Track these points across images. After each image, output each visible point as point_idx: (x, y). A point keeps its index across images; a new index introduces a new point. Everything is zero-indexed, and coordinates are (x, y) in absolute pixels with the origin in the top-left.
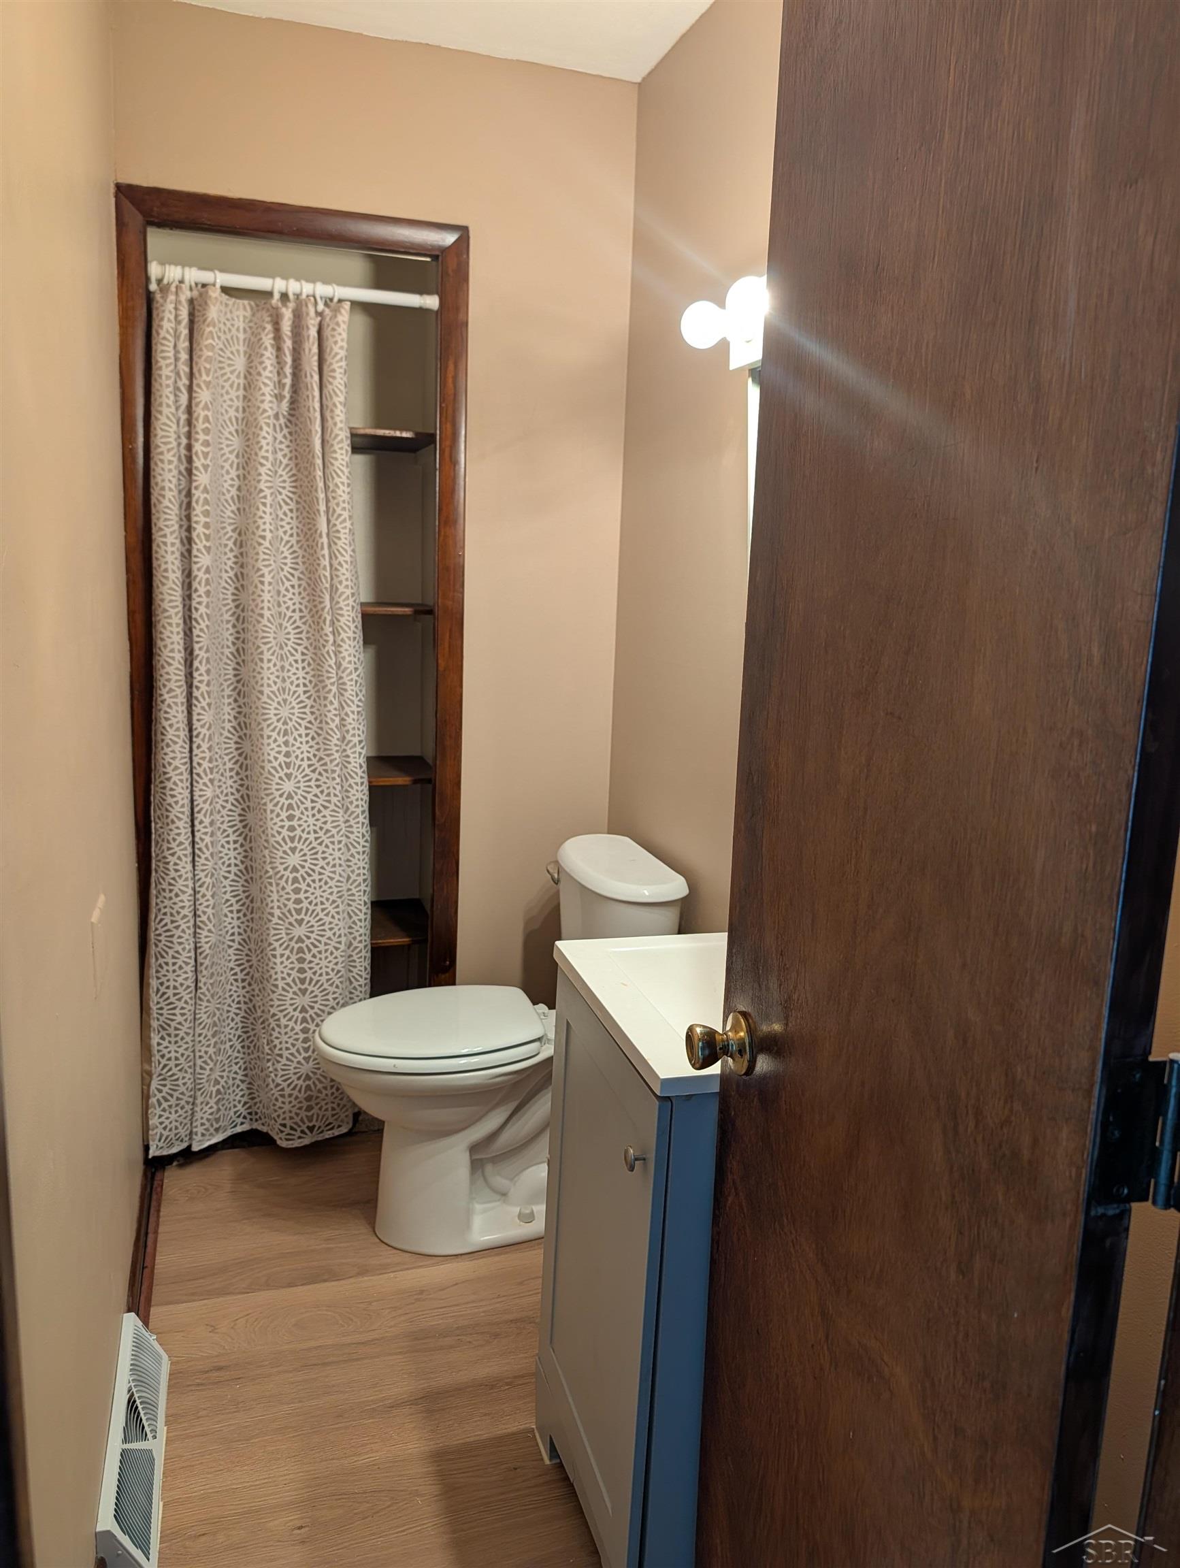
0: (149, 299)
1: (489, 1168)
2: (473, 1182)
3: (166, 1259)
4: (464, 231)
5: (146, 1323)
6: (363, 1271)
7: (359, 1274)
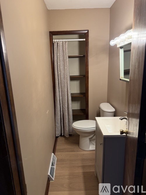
0: (53, 44)
1: (92, 141)
2: (90, 143)
3: (58, 147)
4: (88, 30)
5: (55, 154)
7: (77, 151)
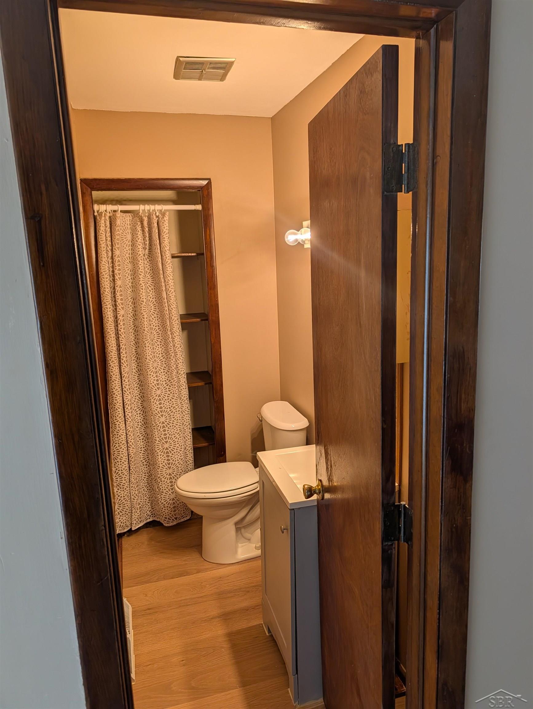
0: (95, 218)
1: (243, 530)
2: (237, 536)
4: (209, 179)
6: (198, 572)
